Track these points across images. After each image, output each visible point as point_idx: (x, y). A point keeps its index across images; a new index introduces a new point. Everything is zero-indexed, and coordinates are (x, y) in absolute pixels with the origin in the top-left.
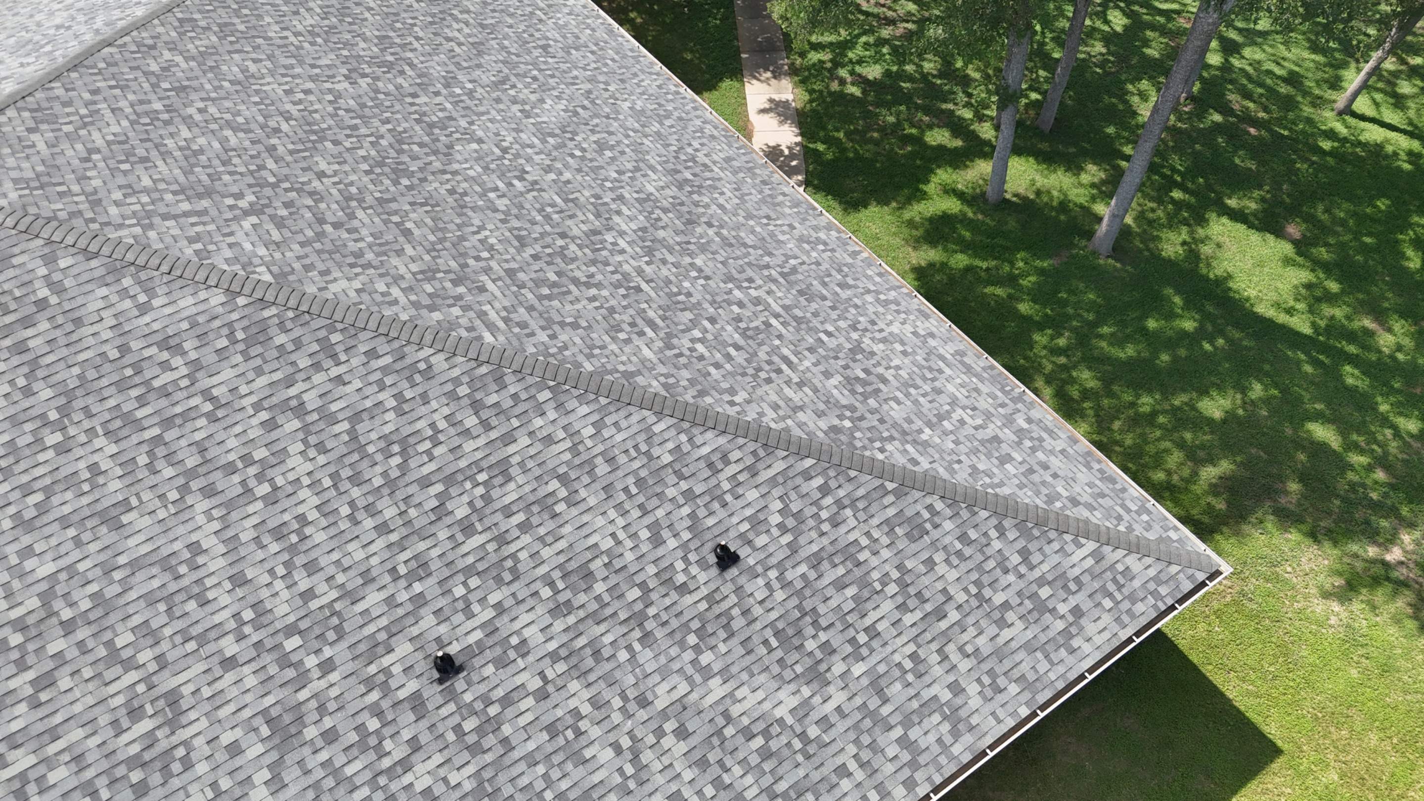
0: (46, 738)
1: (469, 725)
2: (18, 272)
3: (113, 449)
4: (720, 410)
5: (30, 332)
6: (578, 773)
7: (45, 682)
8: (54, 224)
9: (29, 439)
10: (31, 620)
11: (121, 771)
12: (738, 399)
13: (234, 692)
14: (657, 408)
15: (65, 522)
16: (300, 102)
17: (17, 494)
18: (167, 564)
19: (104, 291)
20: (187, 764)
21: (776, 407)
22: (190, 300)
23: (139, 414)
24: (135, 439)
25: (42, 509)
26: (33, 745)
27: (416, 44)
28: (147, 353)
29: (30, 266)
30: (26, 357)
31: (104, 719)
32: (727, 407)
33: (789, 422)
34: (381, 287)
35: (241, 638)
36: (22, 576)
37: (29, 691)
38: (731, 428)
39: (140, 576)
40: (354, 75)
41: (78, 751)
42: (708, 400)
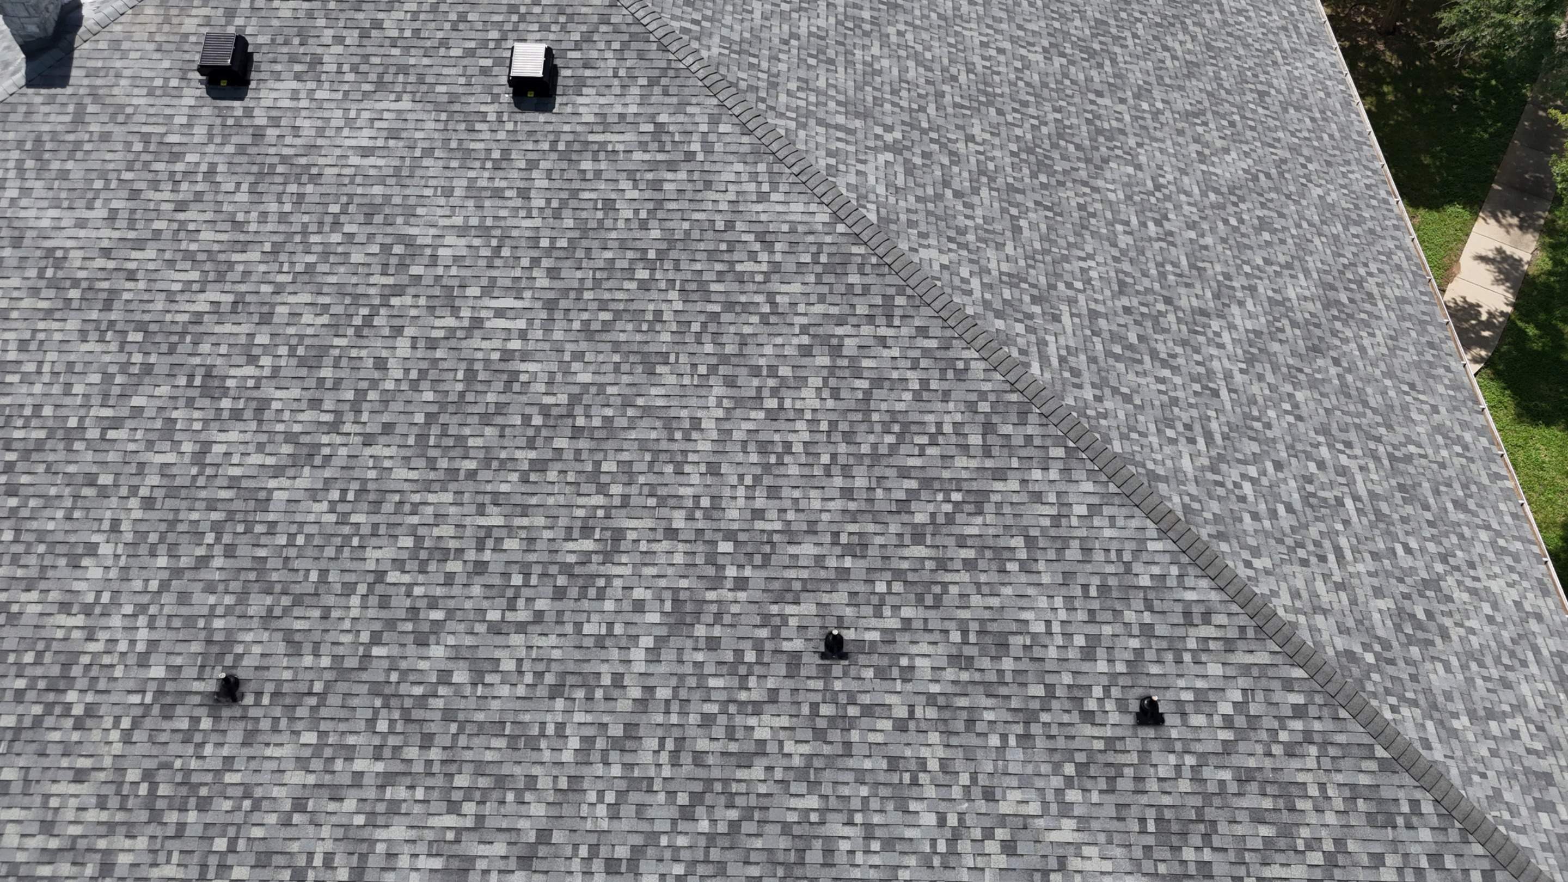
0: (519, 509)
1: (825, 710)
2: (686, 119)
3: (679, 306)
4: (1231, 564)
5: (670, 176)
6: (895, 817)
7: (539, 467)
8: (733, 90)
9: (625, 264)
10: (555, 411)
11: (553, 570)
12: (1257, 563)
13: (662, 559)
14: (1164, 525)
15: (616, 347)
16: (989, 59)
17: (594, 305)
18: (669, 424)
19: (739, 167)
20: (601, 597)
21: (1295, 594)
22: (800, 207)
23: (714, 287)
24: (699, 306)
25: (607, 327)
26: (507, 510)
27: (1130, 42)
28: (745, 237)
29: (697, 119)
30: (657, 196)
31: (562, 522)
32: (1241, 565)
33: (1302, 619)
34: (964, 272)
35: (690, 518)
36: (567, 373)
37: (526, 467)
38: (1231, 590)
39: (645, 423)
40: (1053, 51)
41: (534, 535)
42: (1224, 547)
